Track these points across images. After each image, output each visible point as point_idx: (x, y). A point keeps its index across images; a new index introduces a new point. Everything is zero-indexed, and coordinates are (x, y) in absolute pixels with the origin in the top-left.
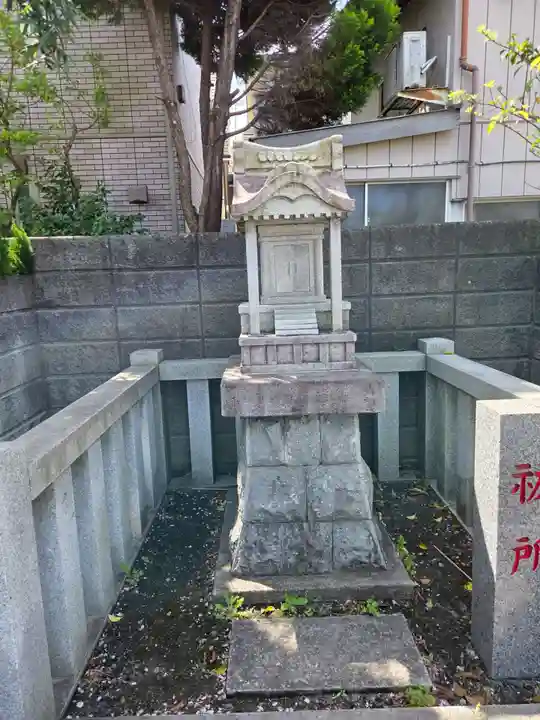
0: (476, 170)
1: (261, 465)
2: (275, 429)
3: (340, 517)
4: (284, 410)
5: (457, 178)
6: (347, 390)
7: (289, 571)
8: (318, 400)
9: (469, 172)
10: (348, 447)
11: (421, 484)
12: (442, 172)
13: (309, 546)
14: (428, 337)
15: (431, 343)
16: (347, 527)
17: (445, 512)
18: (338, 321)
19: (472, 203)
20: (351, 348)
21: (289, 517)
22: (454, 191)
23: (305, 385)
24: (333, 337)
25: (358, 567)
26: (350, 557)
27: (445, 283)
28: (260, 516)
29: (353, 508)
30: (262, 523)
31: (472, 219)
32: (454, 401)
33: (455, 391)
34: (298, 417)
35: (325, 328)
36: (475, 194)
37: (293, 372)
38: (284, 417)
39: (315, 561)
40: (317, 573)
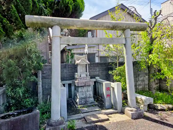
0: (99, 52)
1: (81, 92)
2: (82, 87)
3: (89, 97)
4: (84, 85)
5: (97, 53)
6: (90, 82)
7: (84, 104)
8: (87, 84)
9: (98, 52)
10: (90, 89)
11: (96, 96)
12: (95, 52)
13: (87, 101)
14: (96, 77)
15: (97, 78)
16: (90, 98)
17: (100, 98)
18: (88, 75)
19: (99, 56)
20: (90, 78)
21: (84, 98)
22: (97, 55)
23: (86, 82)
24: (88, 77)
25: (92, 103)
26: (91, 102)
27: (98, 70)
28: (81, 98)
29: (91, 96)
30: (81, 99)
31: (99, 62)
32: (100, 84)
33: (100, 83)
34: (85, 86)
35: (87, 76)
36: (99, 55)
37: (84, 81)
38: (83, 86)
39: (87, 103)
40: (87, 104)
